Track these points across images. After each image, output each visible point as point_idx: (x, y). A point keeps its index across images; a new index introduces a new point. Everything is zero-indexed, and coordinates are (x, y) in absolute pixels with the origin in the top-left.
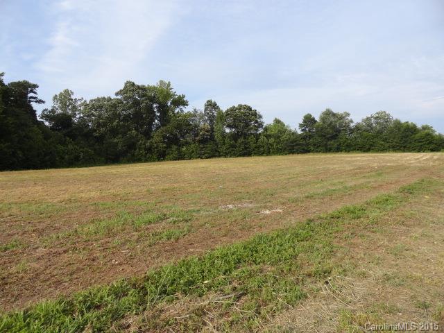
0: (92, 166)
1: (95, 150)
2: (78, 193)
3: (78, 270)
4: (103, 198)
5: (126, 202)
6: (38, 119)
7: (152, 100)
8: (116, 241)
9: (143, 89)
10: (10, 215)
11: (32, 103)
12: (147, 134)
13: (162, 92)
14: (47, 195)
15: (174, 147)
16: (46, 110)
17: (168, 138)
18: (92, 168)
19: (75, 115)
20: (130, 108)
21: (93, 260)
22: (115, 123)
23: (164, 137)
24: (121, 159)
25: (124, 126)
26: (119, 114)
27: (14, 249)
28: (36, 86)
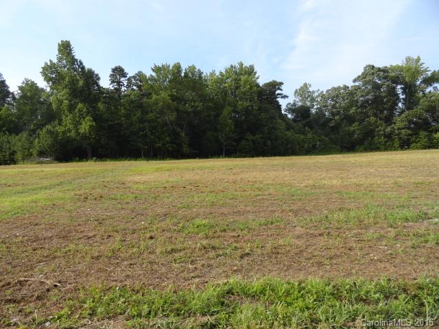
0: (328, 154)
1: (331, 139)
2: (321, 179)
3: (336, 256)
4: (345, 186)
5: (372, 193)
6: (283, 112)
7: (396, 81)
8: (370, 234)
9: (385, 70)
10: (270, 194)
11: (278, 99)
12: (389, 120)
13: (409, 70)
14: (294, 180)
15: (423, 134)
16: (289, 104)
17: (415, 123)
18: (327, 156)
19: (313, 105)
20: (368, 94)
21: (350, 249)
22: (351, 112)
23: (410, 122)
24: (357, 147)
25: (362, 113)
26: (357, 101)
27: (278, 224)
28: (281, 84)
